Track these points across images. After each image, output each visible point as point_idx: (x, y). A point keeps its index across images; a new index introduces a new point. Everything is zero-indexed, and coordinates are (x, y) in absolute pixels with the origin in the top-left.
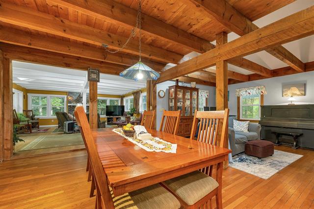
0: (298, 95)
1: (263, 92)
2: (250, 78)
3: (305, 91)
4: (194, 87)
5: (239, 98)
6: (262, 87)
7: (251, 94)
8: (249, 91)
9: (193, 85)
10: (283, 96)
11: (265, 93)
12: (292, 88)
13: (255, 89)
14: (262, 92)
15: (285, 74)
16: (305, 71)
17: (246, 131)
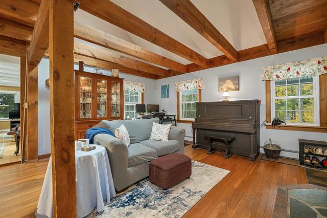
0: (233, 90)
1: (201, 85)
2: (189, 69)
3: (238, 84)
4: (115, 76)
5: (178, 93)
6: (200, 79)
7: (189, 88)
8: (187, 85)
9: (115, 73)
10: (219, 91)
11: (203, 87)
12: (227, 81)
13: (193, 83)
14: (199, 86)
15: (221, 64)
16: (239, 61)
17: (165, 138)
